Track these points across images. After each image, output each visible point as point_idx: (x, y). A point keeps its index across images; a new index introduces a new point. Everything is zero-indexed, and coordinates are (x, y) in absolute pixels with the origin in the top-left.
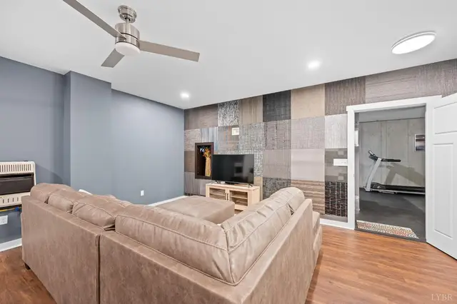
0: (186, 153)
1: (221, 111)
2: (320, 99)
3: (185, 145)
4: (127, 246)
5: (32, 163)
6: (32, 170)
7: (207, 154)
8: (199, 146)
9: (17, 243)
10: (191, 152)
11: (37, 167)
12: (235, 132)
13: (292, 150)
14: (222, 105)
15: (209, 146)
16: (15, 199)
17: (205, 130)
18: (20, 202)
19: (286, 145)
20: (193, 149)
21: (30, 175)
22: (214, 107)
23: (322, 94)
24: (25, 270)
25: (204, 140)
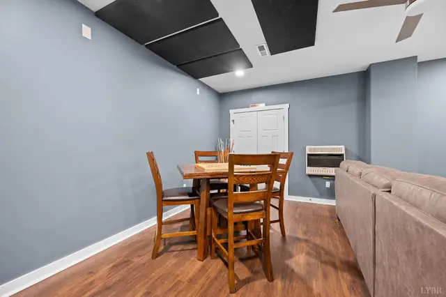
4: (396, 204)
5: (343, 147)
6: (343, 152)
9: (332, 203)
11: (346, 149)
16: (330, 171)
18: (333, 174)
21: (342, 155)
24: (337, 220)
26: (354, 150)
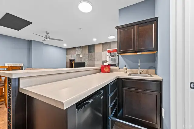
0: (67, 62)
1: (77, 49)
2: (101, 47)
3: (67, 60)
5: (22, 64)
6: (23, 66)
7: (73, 63)
8: (71, 60)
10: (68, 62)
12: (81, 56)
13: (95, 61)
14: (77, 47)
15: (74, 60)
17: (72, 55)
19: (93, 59)
20: (69, 61)
22: (75, 48)
23: (101, 46)
25: (72, 58)
26: (26, 65)
